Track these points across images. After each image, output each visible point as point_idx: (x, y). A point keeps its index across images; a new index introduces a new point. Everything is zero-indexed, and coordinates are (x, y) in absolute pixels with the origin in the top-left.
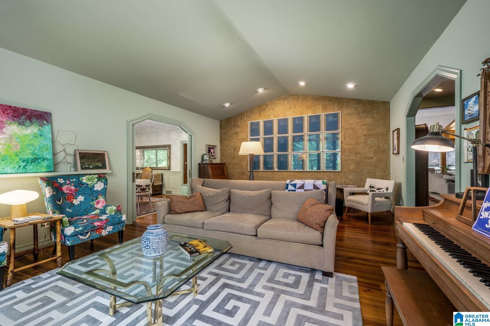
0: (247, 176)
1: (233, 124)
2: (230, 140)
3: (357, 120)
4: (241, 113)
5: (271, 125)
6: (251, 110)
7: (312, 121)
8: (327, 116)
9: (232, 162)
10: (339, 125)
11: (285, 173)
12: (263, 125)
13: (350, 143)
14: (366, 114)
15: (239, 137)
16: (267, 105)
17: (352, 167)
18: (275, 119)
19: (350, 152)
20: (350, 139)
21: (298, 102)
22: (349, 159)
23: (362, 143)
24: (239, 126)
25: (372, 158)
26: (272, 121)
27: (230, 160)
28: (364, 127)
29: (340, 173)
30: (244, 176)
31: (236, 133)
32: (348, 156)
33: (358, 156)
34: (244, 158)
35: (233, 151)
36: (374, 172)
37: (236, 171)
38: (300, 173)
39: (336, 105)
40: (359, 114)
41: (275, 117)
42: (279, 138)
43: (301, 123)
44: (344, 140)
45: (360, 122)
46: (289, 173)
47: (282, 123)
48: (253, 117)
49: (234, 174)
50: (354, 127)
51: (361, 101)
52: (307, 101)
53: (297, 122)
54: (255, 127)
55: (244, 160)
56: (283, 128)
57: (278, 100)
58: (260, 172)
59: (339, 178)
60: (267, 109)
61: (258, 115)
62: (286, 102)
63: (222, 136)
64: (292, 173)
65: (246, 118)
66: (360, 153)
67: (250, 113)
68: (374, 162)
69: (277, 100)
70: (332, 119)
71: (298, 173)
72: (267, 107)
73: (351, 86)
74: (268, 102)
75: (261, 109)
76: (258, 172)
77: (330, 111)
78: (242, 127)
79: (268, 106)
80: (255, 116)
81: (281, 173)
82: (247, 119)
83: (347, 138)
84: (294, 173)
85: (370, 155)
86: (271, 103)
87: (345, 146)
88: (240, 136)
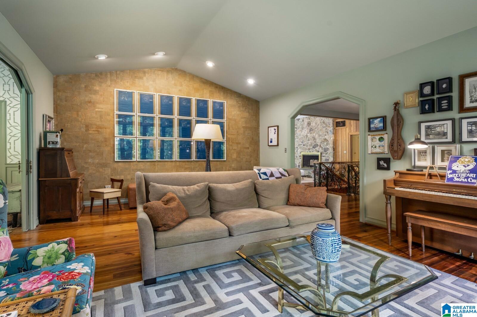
0: (111, 169)
1: (83, 86)
2: (78, 112)
3: (238, 113)
4: (101, 74)
5: (150, 100)
6: (118, 72)
7: (200, 105)
8: (214, 103)
9: (83, 147)
10: (224, 114)
11: (169, 163)
12: (139, 98)
13: (233, 134)
14: (244, 108)
15: (97, 110)
16: (144, 73)
17: (234, 156)
18: (156, 94)
19: (233, 141)
20: (233, 129)
21: (184, 80)
22: (232, 148)
23: (241, 134)
24: (96, 92)
25: (248, 148)
26: (153, 96)
27: (78, 144)
28: (243, 120)
29: (225, 162)
30: (106, 169)
31: (90, 102)
32: (231, 145)
33: (239, 146)
34: (106, 141)
35: (83, 130)
36: (250, 160)
37: (90, 161)
38: (187, 163)
39: (222, 94)
40: (239, 107)
41: (156, 91)
42: (161, 119)
43: (188, 105)
44: (228, 129)
45: (240, 115)
46: (174, 163)
47: (165, 101)
48: (122, 83)
49: (86, 166)
50: (236, 118)
51: (241, 96)
52: (195, 82)
53: (184, 103)
54: (126, 99)
55: (106, 145)
56: (167, 108)
57: (161, 71)
58: (135, 163)
59: (224, 168)
60: (145, 78)
61: (131, 83)
62: (170, 76)
63: (58, 102)
64: (178, 163)
65: (109, 83)
66: (240, 143)
67: (117, 78)
68: (250, 152)
69: (159, 70)
70: (218, 107)
71: (184, 163)
72: (145, 75)
73: (251, 82)
74: (146, 70)
75: (136, 75)
76: (131, 163)
77: (217, 99)
78: (101, 95)
79: (147, 74)
80: (126, 83)
81: (164, 163)
82: (111, 84)
83: (231, 128)
84: (180, 163)
85: (247, 146)
86: (151, 71)
87: (229, 136)
88: (99, 108)
